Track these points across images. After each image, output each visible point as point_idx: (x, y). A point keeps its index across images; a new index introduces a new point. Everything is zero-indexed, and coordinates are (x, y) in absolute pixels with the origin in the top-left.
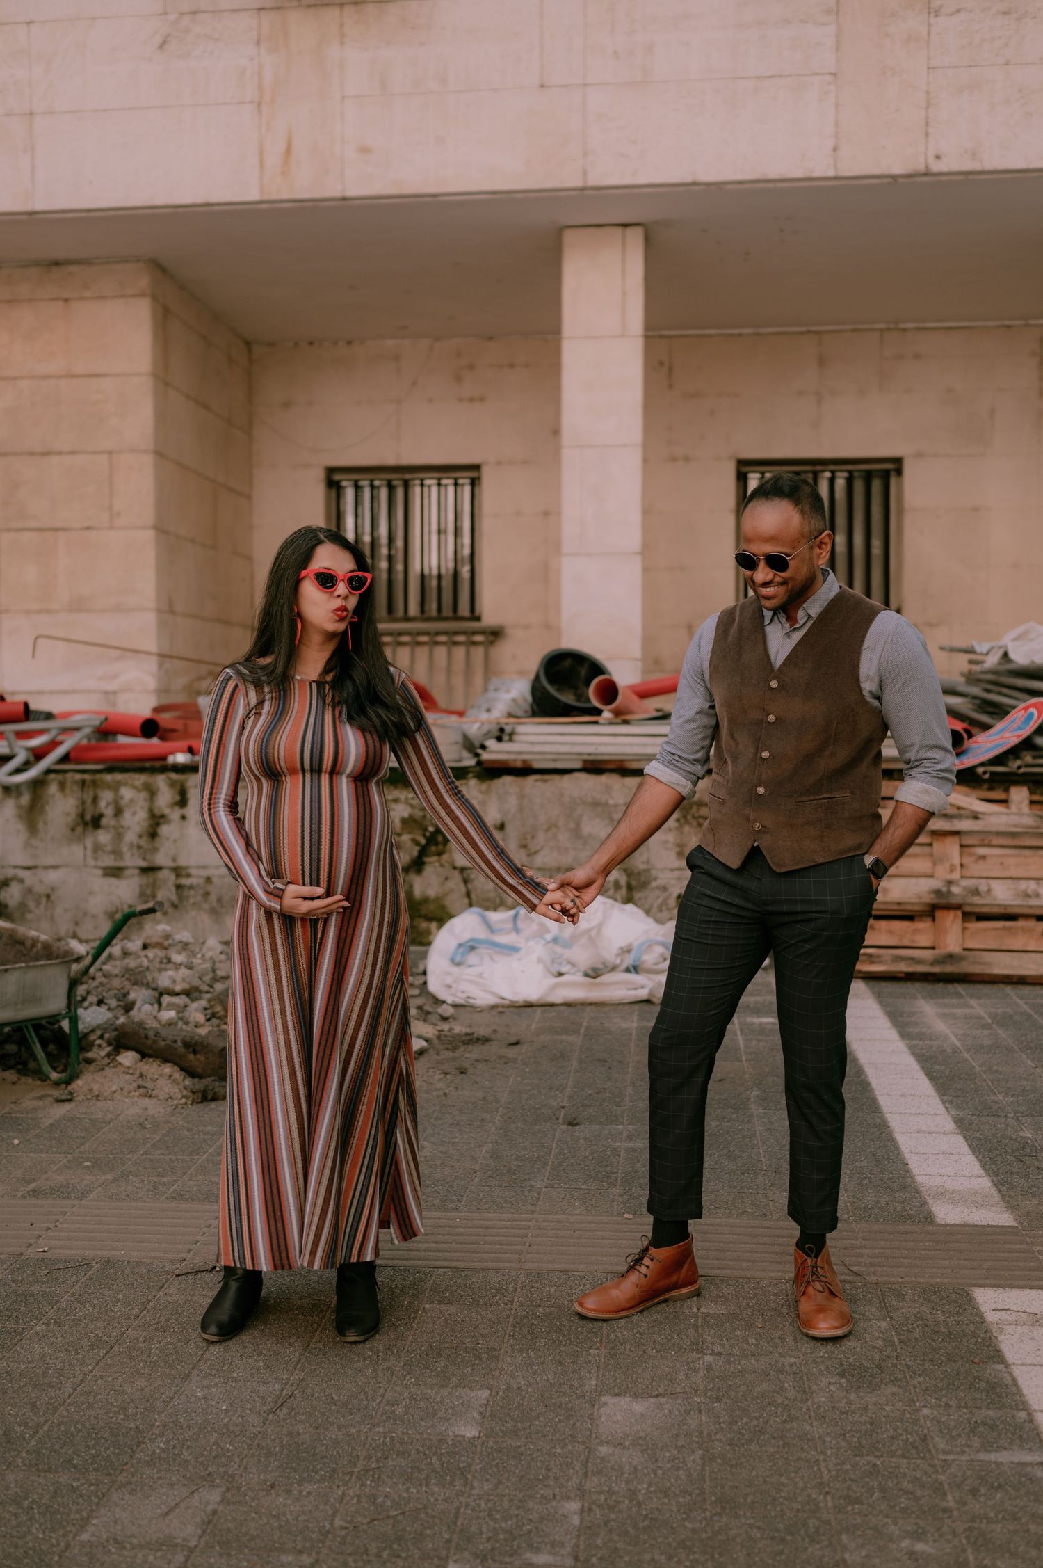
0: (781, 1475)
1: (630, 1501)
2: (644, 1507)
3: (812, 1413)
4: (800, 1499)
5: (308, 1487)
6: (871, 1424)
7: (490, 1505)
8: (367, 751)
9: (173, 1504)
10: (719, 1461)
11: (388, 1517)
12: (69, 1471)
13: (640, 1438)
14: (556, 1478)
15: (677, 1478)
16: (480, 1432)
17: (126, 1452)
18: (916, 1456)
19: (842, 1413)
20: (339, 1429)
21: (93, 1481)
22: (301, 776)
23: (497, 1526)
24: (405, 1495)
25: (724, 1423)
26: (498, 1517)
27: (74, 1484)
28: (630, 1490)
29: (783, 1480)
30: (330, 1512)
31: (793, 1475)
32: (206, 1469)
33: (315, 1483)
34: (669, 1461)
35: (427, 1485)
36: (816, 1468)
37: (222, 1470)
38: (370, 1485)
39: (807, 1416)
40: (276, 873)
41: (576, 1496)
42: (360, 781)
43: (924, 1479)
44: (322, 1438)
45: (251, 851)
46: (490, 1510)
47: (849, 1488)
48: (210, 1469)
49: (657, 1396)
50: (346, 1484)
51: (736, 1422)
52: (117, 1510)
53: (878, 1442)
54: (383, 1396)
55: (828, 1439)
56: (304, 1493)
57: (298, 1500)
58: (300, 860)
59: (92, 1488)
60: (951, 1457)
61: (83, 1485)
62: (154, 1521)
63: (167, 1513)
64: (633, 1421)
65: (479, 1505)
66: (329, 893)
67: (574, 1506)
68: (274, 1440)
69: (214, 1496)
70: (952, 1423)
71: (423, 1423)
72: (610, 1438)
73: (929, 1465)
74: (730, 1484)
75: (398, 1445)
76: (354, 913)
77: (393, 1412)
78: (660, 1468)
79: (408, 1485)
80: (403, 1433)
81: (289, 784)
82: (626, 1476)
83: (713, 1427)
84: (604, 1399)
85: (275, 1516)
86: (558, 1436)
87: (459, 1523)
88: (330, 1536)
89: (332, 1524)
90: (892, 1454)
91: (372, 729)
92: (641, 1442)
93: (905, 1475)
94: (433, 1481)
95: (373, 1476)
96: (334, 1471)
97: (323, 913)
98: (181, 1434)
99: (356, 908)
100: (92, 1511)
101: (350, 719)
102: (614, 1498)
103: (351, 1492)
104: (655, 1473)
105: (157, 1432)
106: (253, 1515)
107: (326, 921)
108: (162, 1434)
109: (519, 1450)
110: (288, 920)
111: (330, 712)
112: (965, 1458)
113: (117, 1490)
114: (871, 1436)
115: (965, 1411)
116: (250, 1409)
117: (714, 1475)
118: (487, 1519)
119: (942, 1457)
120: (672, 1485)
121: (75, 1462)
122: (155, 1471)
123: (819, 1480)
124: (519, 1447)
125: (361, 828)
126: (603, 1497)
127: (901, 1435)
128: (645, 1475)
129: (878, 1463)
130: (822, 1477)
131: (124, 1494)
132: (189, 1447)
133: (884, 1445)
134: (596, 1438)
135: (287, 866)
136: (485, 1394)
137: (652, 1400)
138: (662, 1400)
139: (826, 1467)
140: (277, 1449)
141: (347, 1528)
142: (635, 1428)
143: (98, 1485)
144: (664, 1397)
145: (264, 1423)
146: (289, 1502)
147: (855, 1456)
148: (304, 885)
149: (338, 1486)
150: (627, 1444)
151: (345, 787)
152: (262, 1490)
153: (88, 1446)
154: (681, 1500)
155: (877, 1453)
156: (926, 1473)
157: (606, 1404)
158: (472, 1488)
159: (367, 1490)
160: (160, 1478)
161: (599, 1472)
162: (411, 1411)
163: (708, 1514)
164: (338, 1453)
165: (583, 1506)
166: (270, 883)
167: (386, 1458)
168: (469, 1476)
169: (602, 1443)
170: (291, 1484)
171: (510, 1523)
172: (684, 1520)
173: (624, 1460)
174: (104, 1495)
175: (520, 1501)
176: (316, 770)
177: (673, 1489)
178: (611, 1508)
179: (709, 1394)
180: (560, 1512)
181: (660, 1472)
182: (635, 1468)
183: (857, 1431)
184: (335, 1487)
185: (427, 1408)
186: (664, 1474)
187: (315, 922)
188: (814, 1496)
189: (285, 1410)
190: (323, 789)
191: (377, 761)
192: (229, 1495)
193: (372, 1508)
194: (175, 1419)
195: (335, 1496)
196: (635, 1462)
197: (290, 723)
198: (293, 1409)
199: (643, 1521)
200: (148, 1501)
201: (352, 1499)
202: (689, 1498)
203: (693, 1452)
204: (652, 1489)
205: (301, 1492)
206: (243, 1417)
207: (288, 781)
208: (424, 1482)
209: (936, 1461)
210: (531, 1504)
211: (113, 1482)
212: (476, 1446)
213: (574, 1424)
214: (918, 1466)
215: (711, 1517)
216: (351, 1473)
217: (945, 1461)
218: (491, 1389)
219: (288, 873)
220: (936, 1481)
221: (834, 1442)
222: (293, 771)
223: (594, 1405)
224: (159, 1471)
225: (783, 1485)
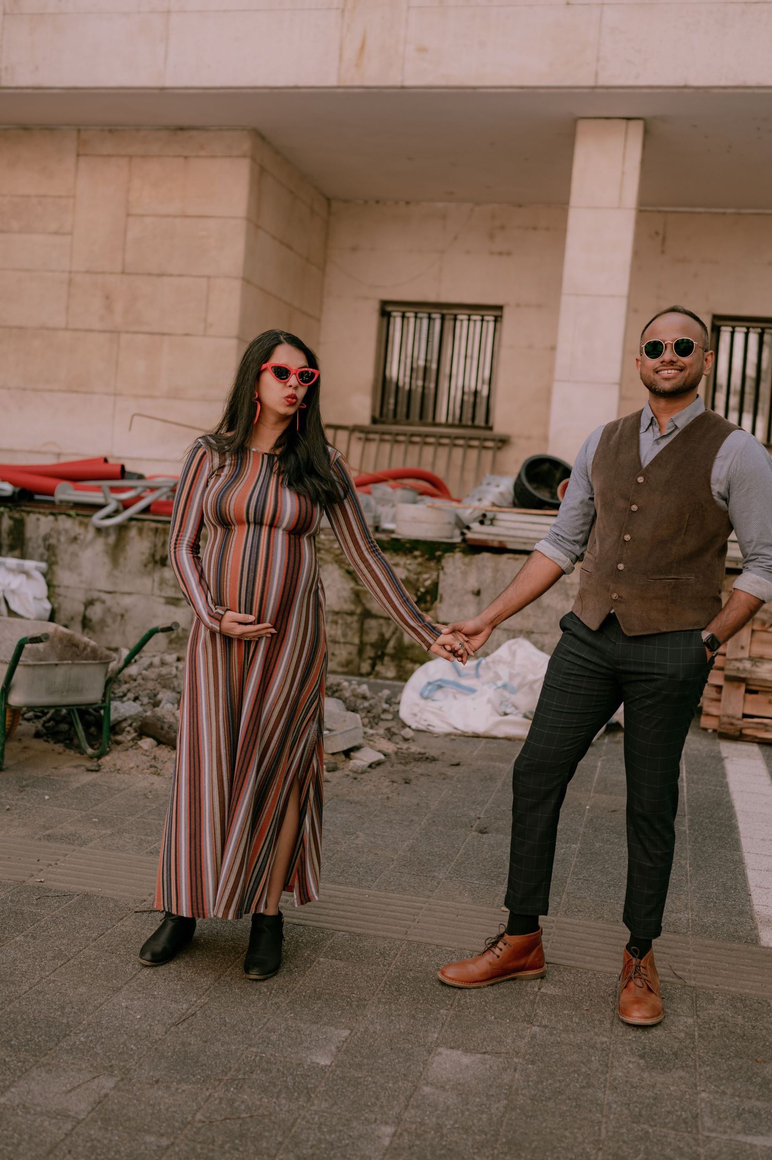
0: (566, 1129)
1: (436, 1133)
2: (445, 1138)
3: (608, 1084)
4: (575, 1150)
5: (184, 1086)
6: (654, 1099)
7: (322, 1120)
8: (300, 511)
9: (76, 1085)
10: (518, 1111)
11: (239, 1118)
12: (6, 1049)
13: (460, 1084)
14: (382, 1107)
15: (480, 1119)
16: (332, 1062)
17: (54, 1041)
18: (684, 1130)
19: (632, 1087)
20: (222, 1045)
21: (22, 1059)
22: (246, 526)
23: (322, 1137)
24: (258, 1103)
25: (532, 1081)
26: (325, 1130)
27: (7, 1059)
28: (438, 1124)
29: (567, 1133)
30: (195, 1108)
31: (576, 1131)
32: (110, 1062)
33: (190, 1084)
34: (477, 1106)
35: (277, 1098)
36: (596, 1128)
37: (122, 1064)
38: (233, 1092)
39: (602, 1086)
40: (219, 602)
41: (393, 1122)
42: (294, 534)
43: (686, 1149)
44: (207, 1050)
45: (203, 583)
46: (321, 1124)
47: (619, 1148)
48: (113, 1062)
49: (484, 1053)
50: (215, 1088)
51: (542, 1082)
52: (33, 1084)
53: (655, 1114)
54: (265, 1024)
55: (614, 1106)
56: (180, 1091)
57: (173, 1095)
58: (238, 593)
59: (19, 1064)
60: (713, 1135)
61: (13, 1061)
62: (58, 1096)
63: (70, 1091)
64: (458, 1070)
65: (313, 1119)
66: (259, 620)
67: (389, 1130)
68: (169, 1047)
69: (108, 1083)
70: (723, 1107)
71: (289, 1049)
72: (435, 1081)
73: (693, 1138)
74: (522, 1130)
75: (264, 1064)
76: (280, 639)
77: (269, 1038)
78: (468, 1110)
79: (263, 1095)
80: (271, 1055)
81: (236, 532)
82: (439, 1112)
83: (522, 1084)
84: (440, 1050)
85: (151, 1105)
86: (393, 1073)
87: (293, 1131)
88: (189, 1126)
89: (193, 1117)
90: (665, 1125)
91: (306, 494)
92: (459, 1087)
93: (670, 1144)
94: (283, 1095)
95: (237, 1085)
96: (208, 1077)
97: (254, 637)
98: (100, 1032)
99: (281, 636)
100: (14, 1081)
101: (290, 485)
102: (423, 1128)
103: (216, 1095)
104: (463, 1113)
105: (82, 1029)
106: (135, 1102)
107: (257, 643)
108: (85, 1031)
109: (359, 1080)
110: (228, 640)
111: (275, 479)
112: (725, 1137)
113: (37, 1068)
114: (651, 1108)
115: (737, 1099)
116: (159, 1021)
117: (510, 1122)
118: (316, 1130)
119: (706, 1133)
120: (474, 1124)
121: (13, 1043)
122: (71, 1058)
123: (596, 1138)
124: (360, 1078)
125: (290, 572)
126: (414, 1126)
127: (677, 1111)
128: (454, 1113)
129: (651, 1131)
130: (600, 1135)
131: (42, 1071)
132: (102, 1043)
133: (659, 1117)
134: (424, 1079)
135: (228, 597)
136: (346, 1033)
137: (479, 1056)
138: (487, 1056)
139: (606, 1128)
140: (169, 1054)
141: (204, 1122)
142: (458, 1076)
143: (24, 1062)
144: (489, 1054)
145: (166, 1033)
146: (166, 1095)
147: (633, 1122)
148: (240, 612)
149: (208, 1089)
150: (447, 1087)
151: (280, 538)
152: (148, 1084)
153: (26, 1032)
154: (478, 1137)
155: (652, 1123)
156: (688, 1144)
157: (440, 1054)
158: (313, 1105)
159: (229, 1095)
160: (73, 1064)
161: (418, 1107)
162: (283, 1038)
163: (496, 1152)
164: (216, 1063)
165: (396, 1131)
166: (214, 609)
167: (252, 1073)
168: (313, 1095)
169: (427, 1084)
170: (172, 1082)
171: (333, 1136)
172: (474, 1153)
173: (441, 1099)
174: (26, 1070)
175: (347, 1120)
176: (259, 523)
177: (473, 1128)
178: (418, 1136)
179: (527, 1057)
180: (376, 1133)
181: (467, 1113)
182: (448, 1108)
183: (641, 1103)
184: (205, 1089)
185: (297, 1038)
186: (469, 1115)
187: (248, 643)
188: (588, 1150)
189: (185, 1025)
190: (262, 537)
191: (308, 520)
192: (121, 1084)
193: (228, 1109)
194: (98, 1020)
195: (203, 1096)
196: (449, 1103)
197: (242, 484)
198: (192, 1025)
199: (441, 1149)
200: (58, 1080)
201: (215, 1100)
202: (484, 1136)
203: (499, 1101)
204: (457, 1126)
205: (177, 1089)
206: (151, 1026)
207: (236, 529)
208: (276, 1095)
209: (700, 1137)
210: (354, 1124)
211: (36, 1062)
212: (326, 1073)
213: (410, 1066)
214: (683, 1138)
215: (498, 1155)
216: (220, 1080)
217: (708, 1137)
218: (352, 1030)
219: (228, 602)
220: (695, 1152)
221: (619, 1109)
222: (240, 522)
223: (430, 1054)
224: (74, 1058)
225: (565, 1137)
